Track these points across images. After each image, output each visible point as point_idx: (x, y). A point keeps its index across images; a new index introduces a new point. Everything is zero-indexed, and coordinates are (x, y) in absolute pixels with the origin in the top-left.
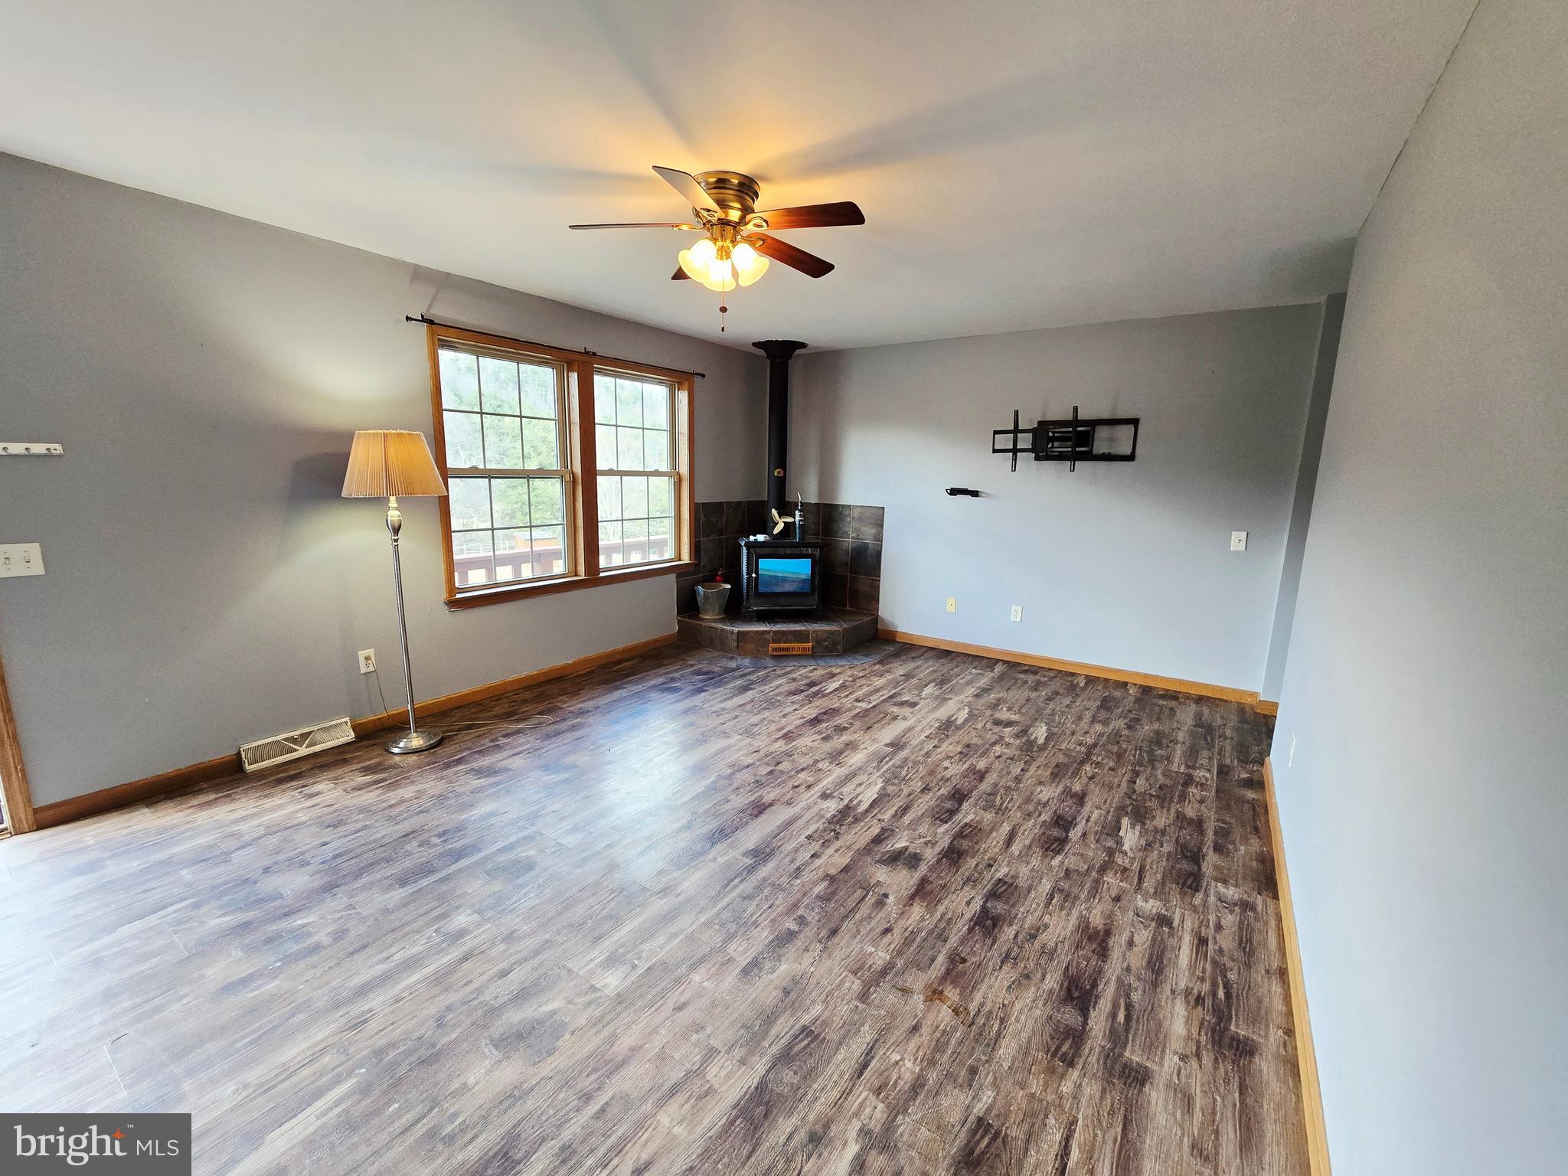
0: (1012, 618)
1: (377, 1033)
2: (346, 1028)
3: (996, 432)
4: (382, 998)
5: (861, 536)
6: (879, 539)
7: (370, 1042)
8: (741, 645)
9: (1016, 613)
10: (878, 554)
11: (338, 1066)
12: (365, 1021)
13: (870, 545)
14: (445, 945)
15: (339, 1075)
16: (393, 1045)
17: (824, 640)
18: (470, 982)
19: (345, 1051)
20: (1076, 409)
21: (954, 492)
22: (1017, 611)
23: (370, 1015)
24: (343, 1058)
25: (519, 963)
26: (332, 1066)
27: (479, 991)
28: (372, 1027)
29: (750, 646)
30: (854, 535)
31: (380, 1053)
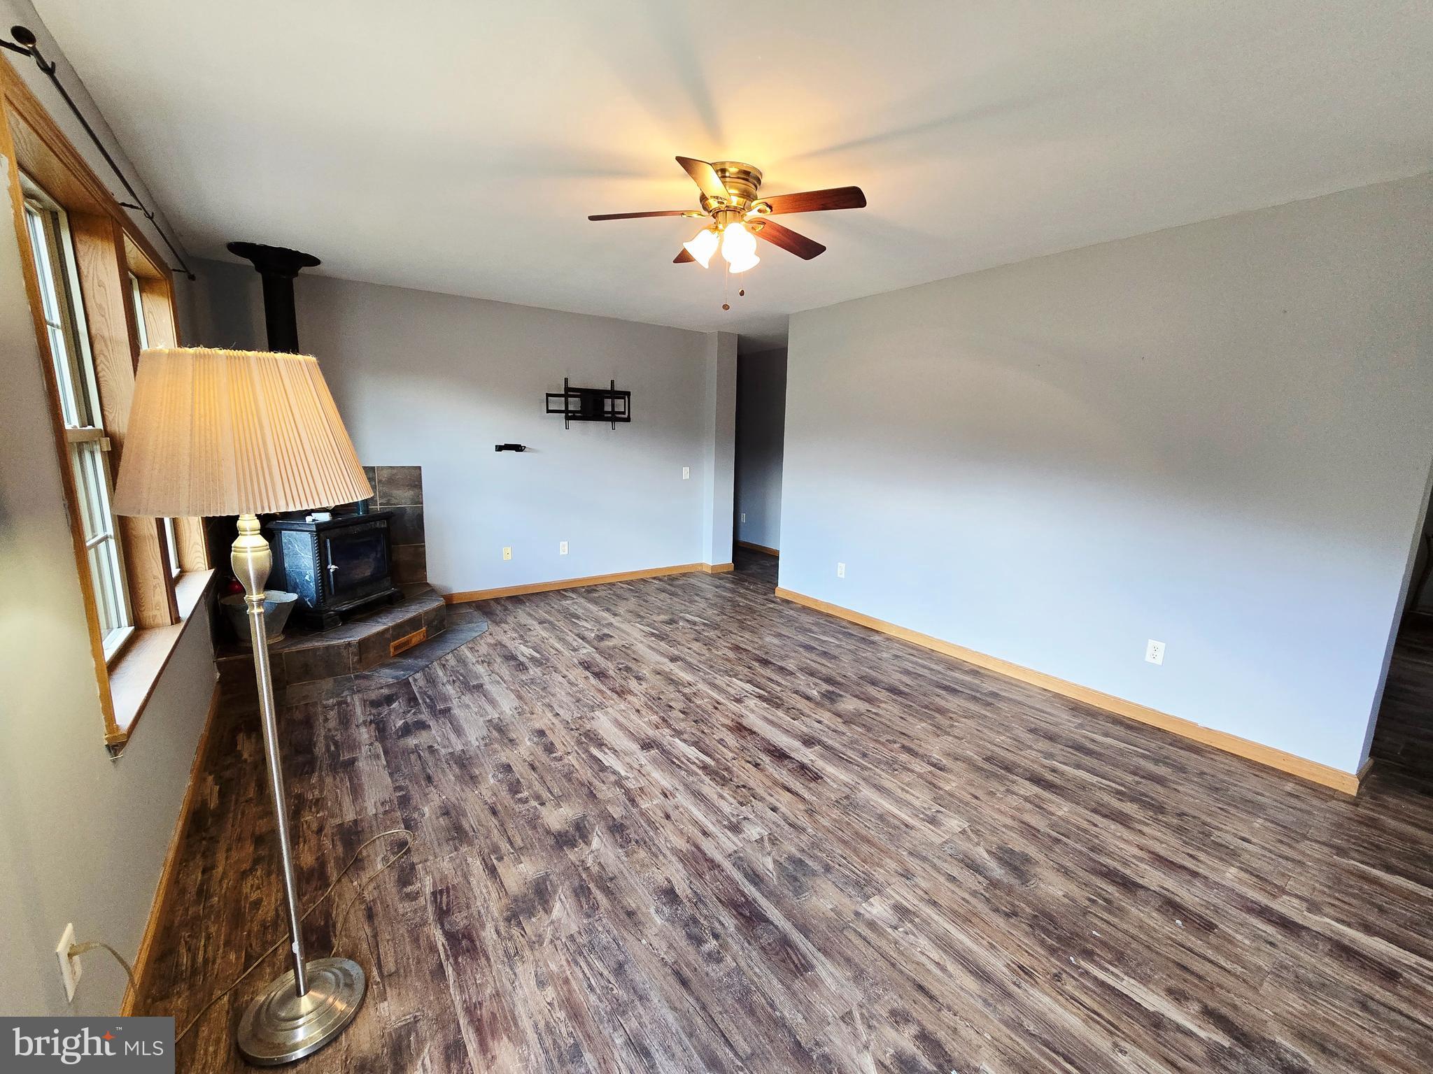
0: (561, 553)
1: (1032, 956)
2: (1032, 981)
3: (548, 395)
4: (993, 960)
5: (394, 501)
6: (418, 501)
7: (1044, 960)
8: (363, 656)
9: (564, 548)
10: (420, 518)
11: (1073, 977)
12: (1021, 967)
13: (408, 509)
14: (917, 920)
15: (1081, 975)
16: (1042, 943)
17: (433, 621)
18: (964, 899)
19: (1056, 976)
20: (612, 382)
21: (499, 448)
22: (564, 546)
23: (1013, 965)
24: (1064, 976)
25: (938, 870)
26: (1074, 982)
27: (974, 893)
28: (1025, 961)
29: (372, 655)
30: (384, 501)
31: (1052, 951)
